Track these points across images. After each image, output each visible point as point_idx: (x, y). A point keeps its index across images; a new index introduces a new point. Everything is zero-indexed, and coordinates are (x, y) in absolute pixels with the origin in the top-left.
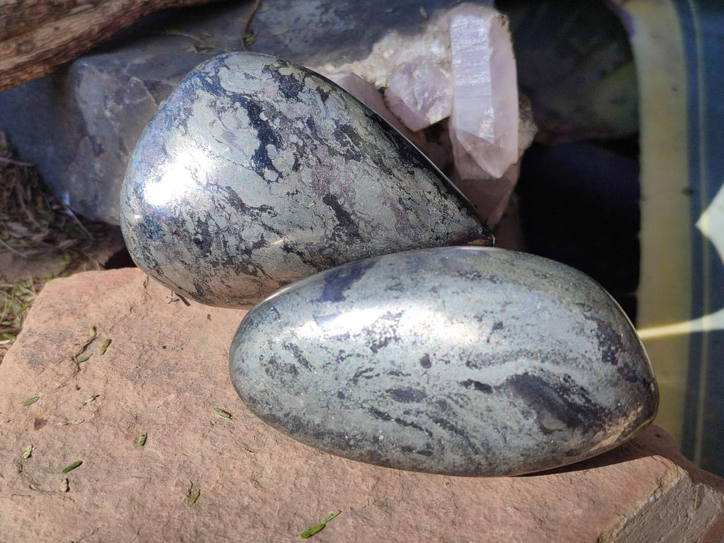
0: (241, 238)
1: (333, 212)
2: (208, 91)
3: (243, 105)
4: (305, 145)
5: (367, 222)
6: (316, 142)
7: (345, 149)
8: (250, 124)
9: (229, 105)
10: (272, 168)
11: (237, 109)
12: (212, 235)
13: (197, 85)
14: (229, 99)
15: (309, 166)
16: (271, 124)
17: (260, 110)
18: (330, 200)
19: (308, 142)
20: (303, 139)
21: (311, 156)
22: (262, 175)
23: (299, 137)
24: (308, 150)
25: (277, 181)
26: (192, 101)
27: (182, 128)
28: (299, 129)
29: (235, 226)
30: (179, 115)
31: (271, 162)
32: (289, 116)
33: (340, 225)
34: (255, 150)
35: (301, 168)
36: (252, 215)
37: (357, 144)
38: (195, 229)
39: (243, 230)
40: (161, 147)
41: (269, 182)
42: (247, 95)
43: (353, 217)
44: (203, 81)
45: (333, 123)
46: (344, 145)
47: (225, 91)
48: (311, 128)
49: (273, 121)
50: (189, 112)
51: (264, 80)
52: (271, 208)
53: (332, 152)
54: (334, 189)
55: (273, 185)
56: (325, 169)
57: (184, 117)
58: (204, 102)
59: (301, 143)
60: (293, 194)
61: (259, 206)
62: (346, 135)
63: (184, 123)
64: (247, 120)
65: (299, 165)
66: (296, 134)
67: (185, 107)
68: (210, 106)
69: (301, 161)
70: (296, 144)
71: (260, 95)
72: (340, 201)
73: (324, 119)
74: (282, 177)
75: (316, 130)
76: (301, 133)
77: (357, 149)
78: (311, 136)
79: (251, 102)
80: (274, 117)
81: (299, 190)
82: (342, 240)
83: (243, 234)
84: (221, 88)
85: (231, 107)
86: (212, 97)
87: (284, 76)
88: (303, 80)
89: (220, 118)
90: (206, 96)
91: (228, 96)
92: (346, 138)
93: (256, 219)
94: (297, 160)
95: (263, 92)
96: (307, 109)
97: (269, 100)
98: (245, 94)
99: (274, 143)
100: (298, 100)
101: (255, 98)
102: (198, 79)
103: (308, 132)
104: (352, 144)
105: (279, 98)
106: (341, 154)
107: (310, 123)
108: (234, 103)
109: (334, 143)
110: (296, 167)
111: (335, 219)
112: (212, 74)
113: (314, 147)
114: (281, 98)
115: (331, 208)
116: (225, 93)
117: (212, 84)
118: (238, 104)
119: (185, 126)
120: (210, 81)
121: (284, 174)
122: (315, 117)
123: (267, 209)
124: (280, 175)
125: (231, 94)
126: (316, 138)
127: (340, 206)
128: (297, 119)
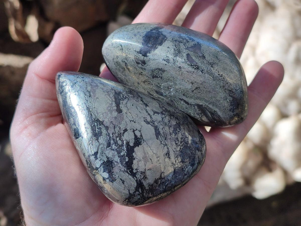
0: (162, 119)
1: (120, 106)
2: (144, 185)
3: (133, 169)
4: (117, 137)
5: (109, 95)
6: (111, 135)
7: (100, 127)
8: (134, 159)
9: (138, 173)
10: (135, 136)
11: (136, 169)
12: (173, 127)
13: (146, 191)
14: (136, 176)
15: (120, 128)
16: (126, 154)
17: (127, 163)
18: (119, 111)
19: (115, 138)
20: (116, 140)
21: (117, 132)
22: (141, 136)
23: (117, 141)
24: (117, 135)
25: (137, 130)
26: (152, 185)
27: (163, 176)
28: (115, 145)
29: (162, 124)
30: (161, 183)
31: (134, 138)
32: (116, 153)
33: (121, 100)
34: (138, 147)
35: (123, 129)
36: (154, 123)
37: (94, 126)
38: (179, 133)
39: (160, 121)
40: (175, 175)
41: (140, 131)
42: (128, 173)
43: (114, 100)
44: (143, 192)
45: (99, 140)
46: (100, 128)
47: (137, 181)
48: (110, 143)
49: (124, 154)
50: (156, 181)
51: (117, 176)
52: (145, 121)
53: (107, 128)
54: (115, 114)
55: (139, 129)
56: (114, 123)
57: (159, 181)
58: (148, 181)
59: (118, 139)
60: (133, 121)
61: (149, 125)
62: (97, 132)
63: (161, 178)
64: (135, 162)
65: (124, 131)
66: (117, 143)
67: (156, 185)
68: (146, 178)
69: (122, 132)
70: (120, 139)
71: (123, 170)
72: (115, 108)
73: (102, 144)
74: (134, 130)
75: (108, 141)
76: (115, 143)
77: (96, 124)
78: (112, 139)
79: (128, 169)
80: (122, 156)
81: (130, 122)
82: (123, 95)
83: (161, 120)
84: (137, 183)
85: (138, 172)
86: (143, 181)
87: (107, 173)
88: (100, 166)
89: (145, 170)
90: (145, 183)
91: (136, 177)
92: (98, 131)
93: (153, 121)
94: (124, 133)
95: (120, 170)
96: (107, 152)
97: (120, 165)
98: (129, 174)
99: (129, 145)
100: (108, 158)
101: (126, 170)
102: (144, 194)
103: (112, 142)
104: (97, 127)
105: (116, 163)
106: (104, 125)
107: (109, 145)
108: (136, 173)
109: (104, 131)
110: (126, 130)
111: (121, 103)
112: (137, 193)
113: (113, 134)
114: (115, 163)
115: (120, 108)
116: (137, 180)
117: (140, 188)
118: (134, 171)
119: (161, 176)
120: (140, 190)
121: (132, 131)
122: (105, 147)
123: (146, 122)
124: (134, 131)
125: (135, 178)
126: (110, 138)
127: (116, 106)
128: (113, 150)
